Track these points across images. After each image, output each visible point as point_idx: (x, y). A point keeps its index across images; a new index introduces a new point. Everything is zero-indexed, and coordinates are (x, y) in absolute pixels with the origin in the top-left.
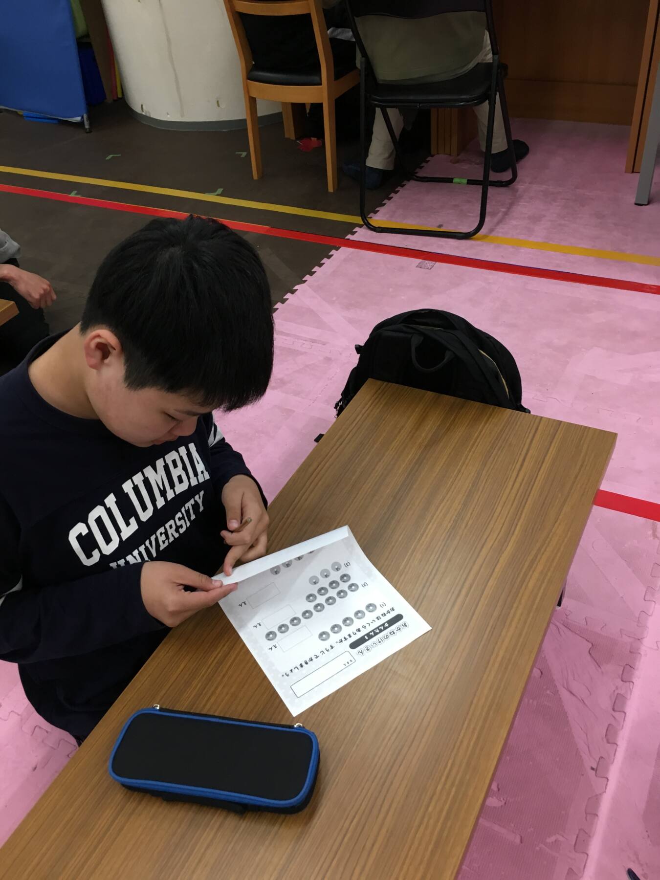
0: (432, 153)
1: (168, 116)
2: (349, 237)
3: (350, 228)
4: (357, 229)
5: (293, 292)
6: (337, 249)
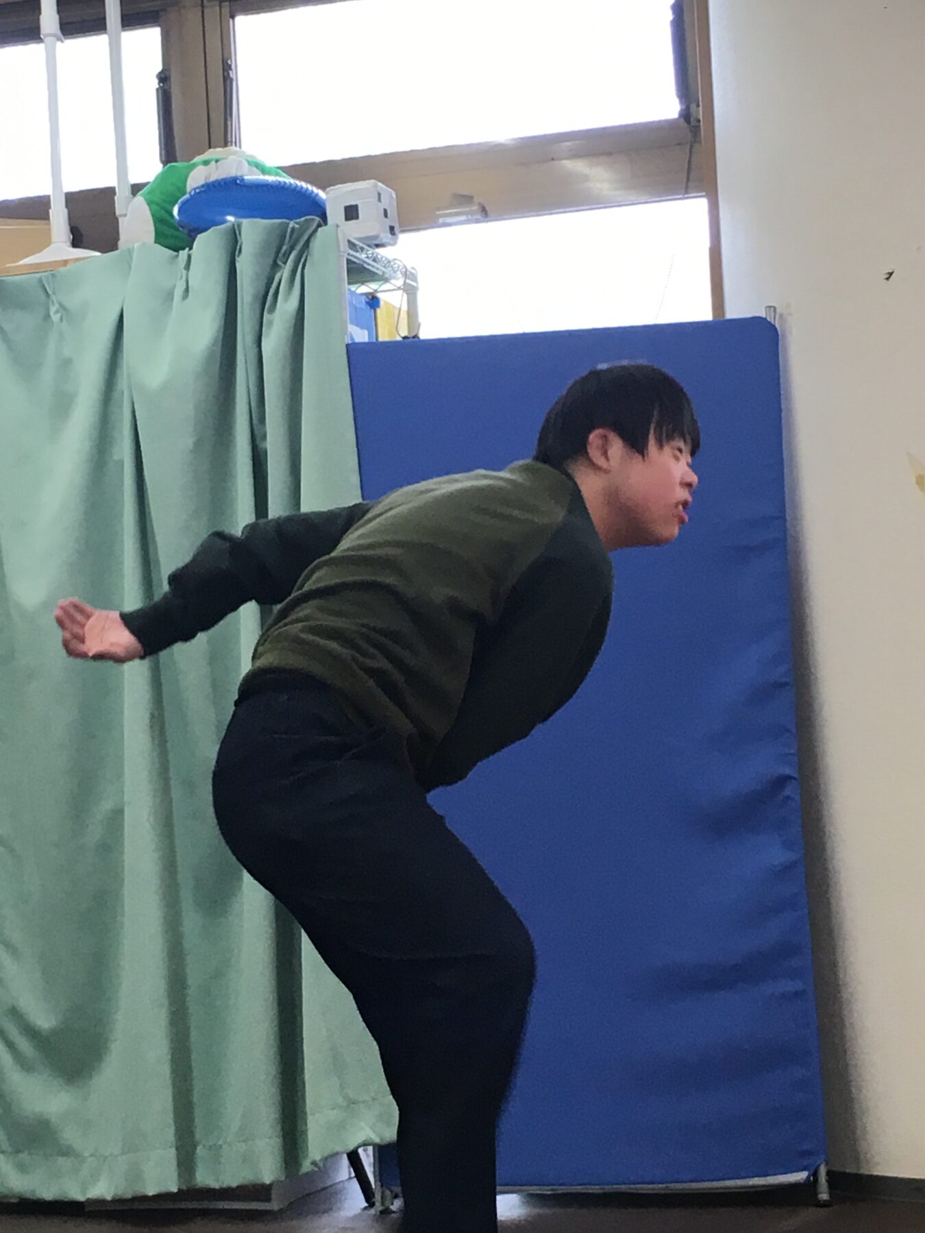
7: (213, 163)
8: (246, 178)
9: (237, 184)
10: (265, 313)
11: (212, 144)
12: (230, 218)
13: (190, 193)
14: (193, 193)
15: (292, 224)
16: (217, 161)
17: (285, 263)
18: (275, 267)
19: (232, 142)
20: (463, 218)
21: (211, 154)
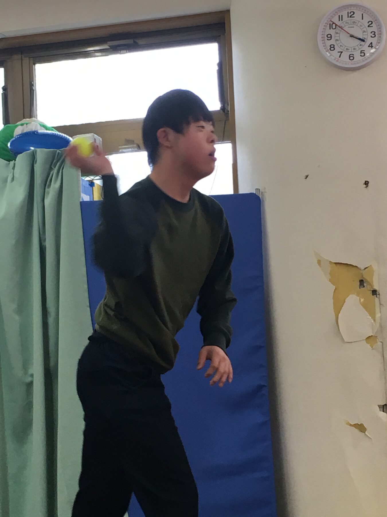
7: (25, 125)
8: (39, 131)
9: (35, 134)
10: (46, 187)
11: (25, 117)
12: (32, 148)
13: (15, 137)
14: (16, 137)
15: (58, 151)
16: (27, 124)
17: (55, 167)
18: (51, 169)
19: (33, 116)
20: (130, 150)
21: (24, 121)
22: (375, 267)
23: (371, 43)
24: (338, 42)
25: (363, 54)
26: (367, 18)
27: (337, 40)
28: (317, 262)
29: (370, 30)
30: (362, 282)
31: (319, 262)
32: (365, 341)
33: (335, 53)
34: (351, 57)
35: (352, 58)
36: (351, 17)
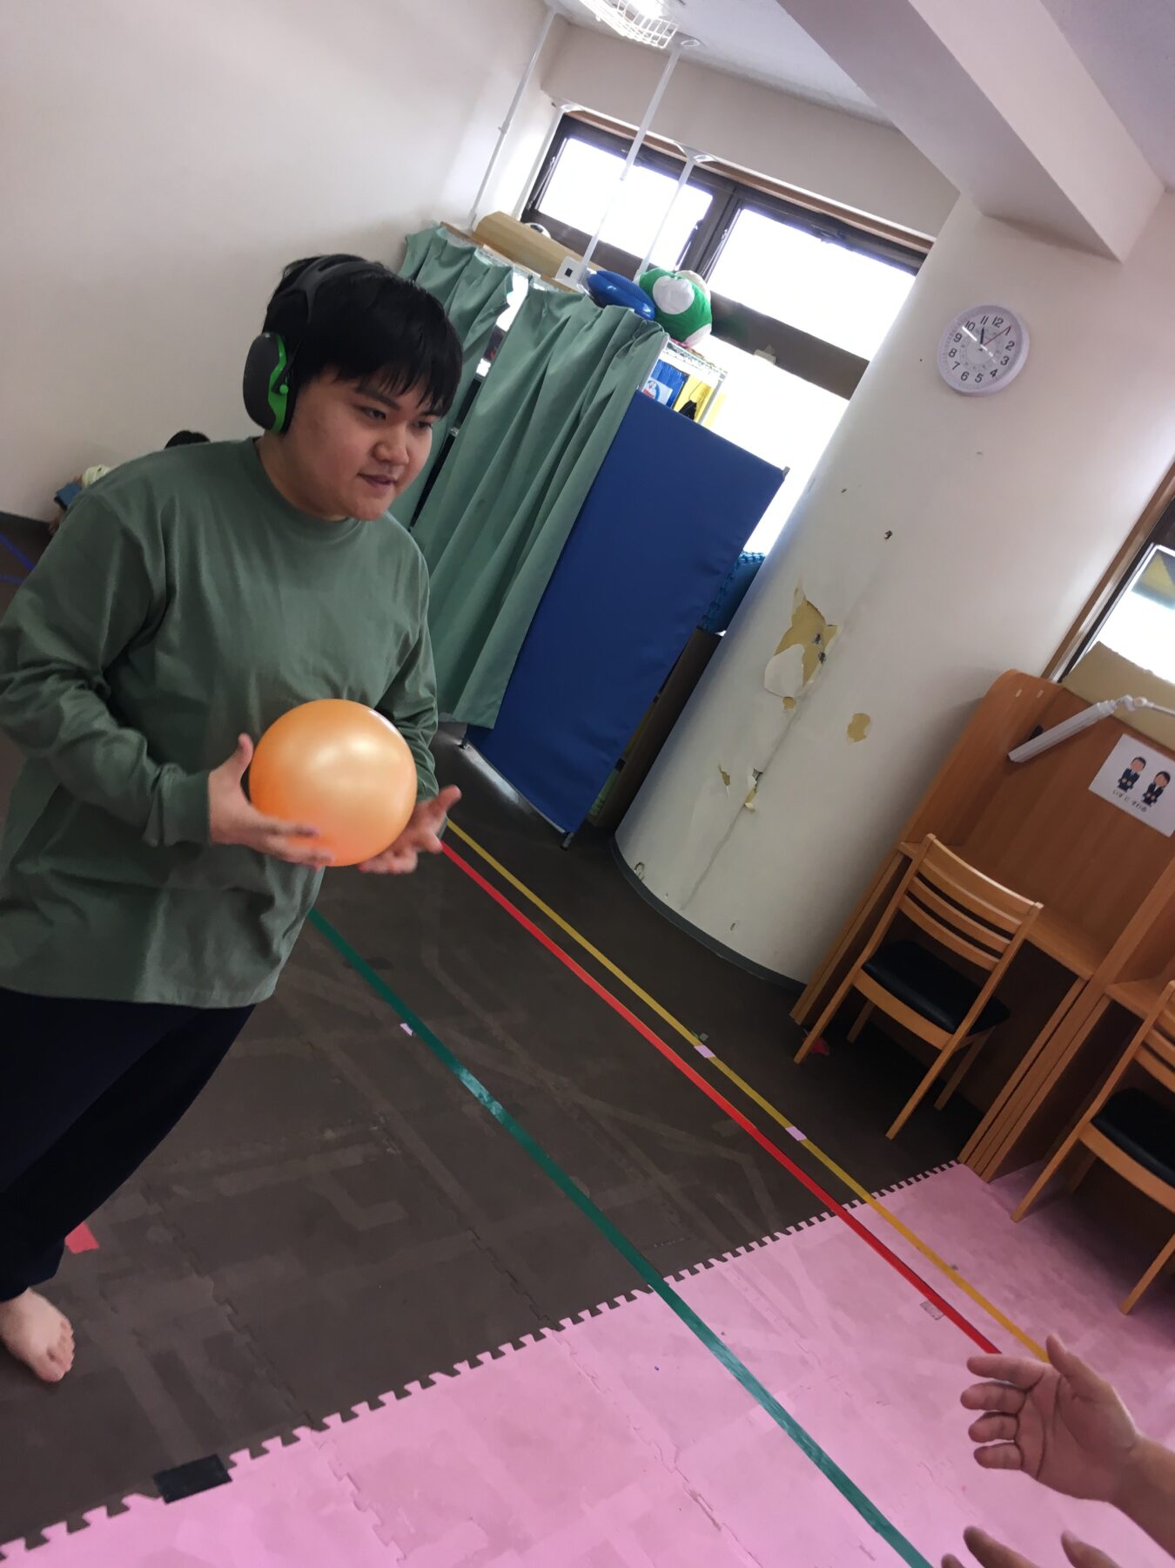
0: (958, 1158)
1: (666, 897)
2: (846, 1206)
3: (850, 1196)
4: (856, 1202)
5: (774, 1239)
6: (832, 1215)
22: (839, 630)
23: (996, 371)
24: (962, 349)
25: (979, 379)
26: (1012, 336)
27: (963, 346)
28: (794, 589)
29: (1007, 353)
30: (818, 638)
31: (797, 590)
32: (782, 700)
33: (951, 362)
34: (965, 375)
35: (964, 377)
36: (996, 325)
